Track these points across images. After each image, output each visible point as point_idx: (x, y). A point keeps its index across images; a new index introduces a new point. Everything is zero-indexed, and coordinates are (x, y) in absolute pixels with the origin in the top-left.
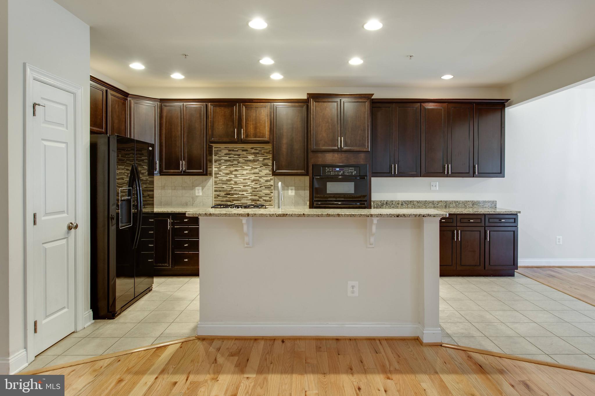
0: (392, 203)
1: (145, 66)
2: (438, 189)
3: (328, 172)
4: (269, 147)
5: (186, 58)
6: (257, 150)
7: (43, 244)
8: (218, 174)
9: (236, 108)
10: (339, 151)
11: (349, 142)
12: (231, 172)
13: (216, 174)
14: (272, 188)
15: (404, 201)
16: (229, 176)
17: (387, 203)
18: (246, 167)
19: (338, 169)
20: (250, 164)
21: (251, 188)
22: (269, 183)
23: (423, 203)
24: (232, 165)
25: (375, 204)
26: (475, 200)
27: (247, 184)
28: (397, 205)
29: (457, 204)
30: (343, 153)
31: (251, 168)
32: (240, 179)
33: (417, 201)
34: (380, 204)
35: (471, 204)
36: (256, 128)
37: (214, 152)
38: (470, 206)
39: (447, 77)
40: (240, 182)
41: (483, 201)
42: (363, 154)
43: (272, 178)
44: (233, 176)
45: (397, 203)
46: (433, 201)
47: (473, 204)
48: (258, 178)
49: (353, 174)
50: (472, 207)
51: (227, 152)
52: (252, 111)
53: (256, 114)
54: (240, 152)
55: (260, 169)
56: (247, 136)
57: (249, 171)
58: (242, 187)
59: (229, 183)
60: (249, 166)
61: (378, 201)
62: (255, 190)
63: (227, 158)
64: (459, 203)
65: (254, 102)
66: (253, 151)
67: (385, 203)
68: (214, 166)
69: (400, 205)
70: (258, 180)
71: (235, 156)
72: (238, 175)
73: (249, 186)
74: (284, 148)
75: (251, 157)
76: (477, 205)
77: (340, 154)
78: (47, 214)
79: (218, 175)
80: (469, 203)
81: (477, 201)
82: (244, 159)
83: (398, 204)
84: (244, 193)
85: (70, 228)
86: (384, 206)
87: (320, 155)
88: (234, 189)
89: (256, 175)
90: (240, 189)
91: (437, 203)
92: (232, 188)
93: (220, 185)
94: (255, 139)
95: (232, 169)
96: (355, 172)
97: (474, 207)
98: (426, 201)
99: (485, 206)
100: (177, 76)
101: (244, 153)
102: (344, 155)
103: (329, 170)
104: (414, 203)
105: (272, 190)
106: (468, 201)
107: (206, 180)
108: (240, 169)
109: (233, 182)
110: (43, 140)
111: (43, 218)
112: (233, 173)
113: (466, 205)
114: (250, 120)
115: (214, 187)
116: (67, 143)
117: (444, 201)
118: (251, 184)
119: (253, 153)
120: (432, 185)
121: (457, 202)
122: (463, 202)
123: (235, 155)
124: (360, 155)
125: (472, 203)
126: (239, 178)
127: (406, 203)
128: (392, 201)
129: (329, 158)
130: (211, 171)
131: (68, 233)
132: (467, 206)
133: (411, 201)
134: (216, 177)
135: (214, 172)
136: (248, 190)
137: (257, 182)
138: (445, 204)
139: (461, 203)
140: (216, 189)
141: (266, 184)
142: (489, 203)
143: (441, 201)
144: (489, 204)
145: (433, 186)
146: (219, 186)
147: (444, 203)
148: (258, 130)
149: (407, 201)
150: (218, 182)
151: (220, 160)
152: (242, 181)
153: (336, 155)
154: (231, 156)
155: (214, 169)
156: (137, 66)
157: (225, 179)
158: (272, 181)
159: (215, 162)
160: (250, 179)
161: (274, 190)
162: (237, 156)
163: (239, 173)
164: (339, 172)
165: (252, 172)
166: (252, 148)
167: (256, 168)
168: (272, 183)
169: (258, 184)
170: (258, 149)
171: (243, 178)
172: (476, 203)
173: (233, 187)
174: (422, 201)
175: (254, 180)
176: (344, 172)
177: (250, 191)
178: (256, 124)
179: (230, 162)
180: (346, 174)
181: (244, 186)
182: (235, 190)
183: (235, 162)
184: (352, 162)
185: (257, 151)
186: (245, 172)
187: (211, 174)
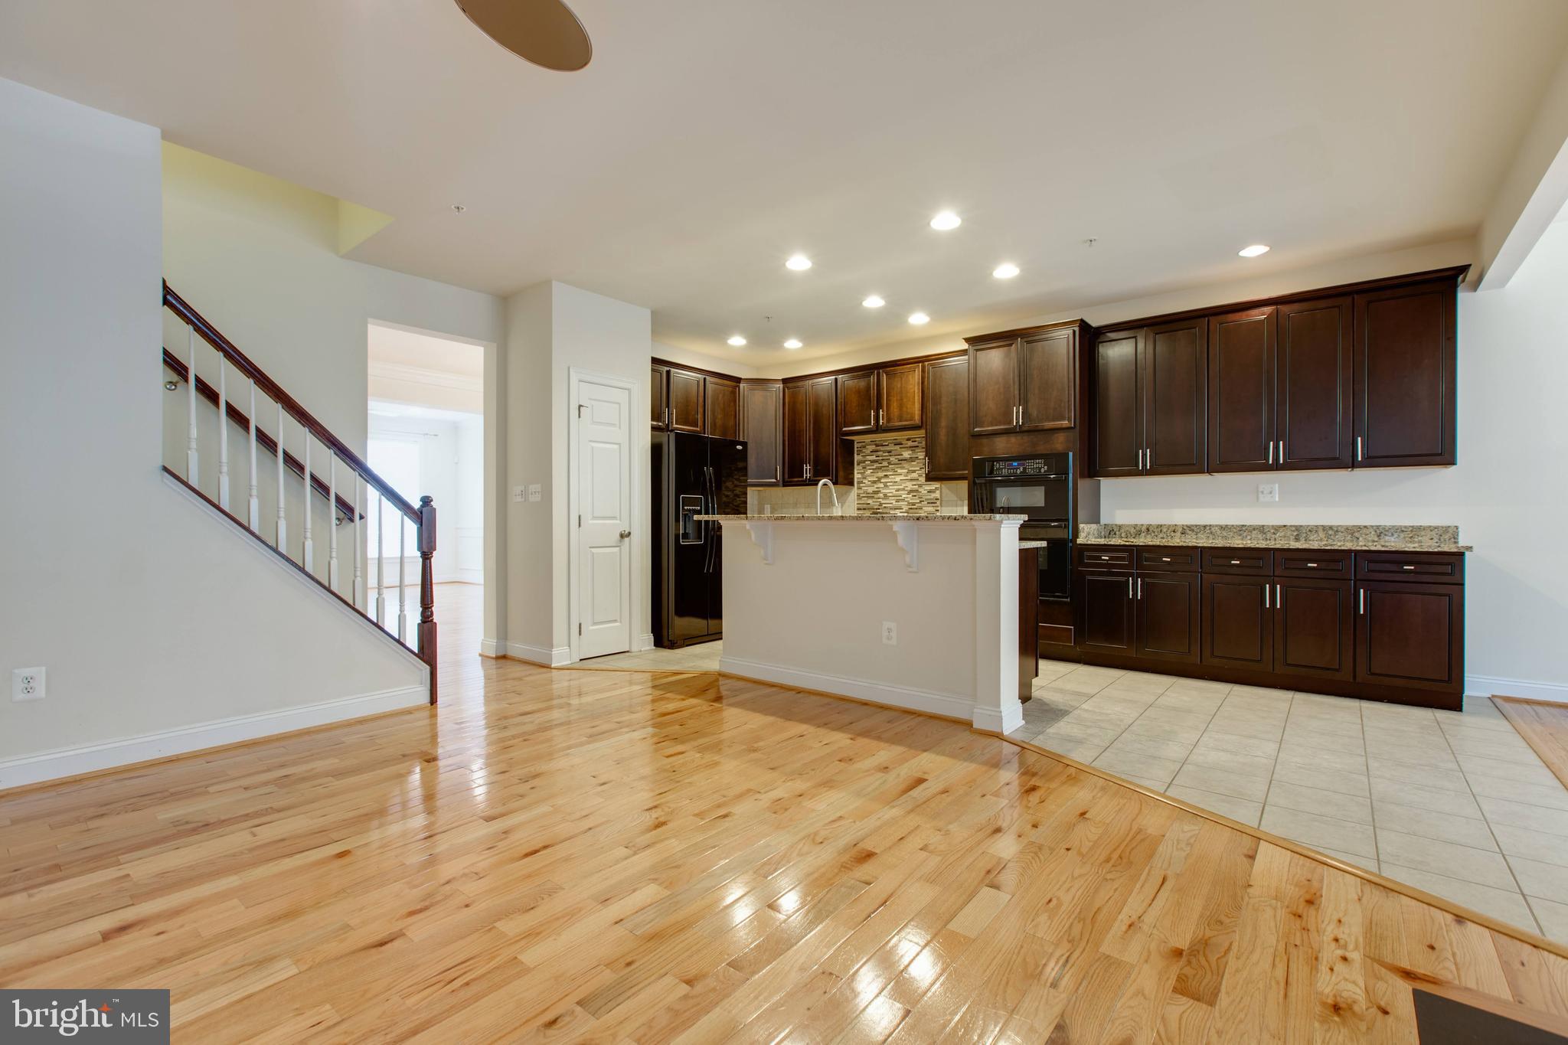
0: (1161, 531)
1: (745, 338)
2: (1277, 499)
3: (997, 469)
4: (922, 433)
5: (769, 321)
6: (915, 441)
7: (590, 547)
8: (862, 483)
9: (874, 379)
10: (1018, 432)
11: (1036, 413)
12: (879, 479)
13: (859, 483)
14: (938, 502)
15: (1187, 526)
16: (876, 486)
17: (1148, 530)
18: (899, 471)
19: (1015, 464)
20: (906, 465)
21: (906, 503)
22: (933, 495)
23: (1235, 530)
24: (880, 468)
25: (1122, 531)
26: (1388, 524)
27: (900, 498)
28: (1172, 533)
30: (1026, 434)
31: (906, 471)
32: (891, 490)
33: (1220, 526)
34: (1133, 531)
36: (901, 407)
37: (856, 449)
38: (1369, 536)
39: (1254, 251)
40: (890, 495)
41: (1412, 527)
42: (1062, 434)
43: (937, 486)
44: (882, 485)
45: (1172, 529)
46: (1263, 526)
47: (1381, 532)
48: (917, 486)
49: (1043, 471)
50: (1376, 539)
51: (873, 447)
52: (896, 379)
53: (902, 384)
54: (891, 447)
55: (920, 472)
56: (889, 420)
57: (905, 476)
58: (894, 502)
59: (876, 496)
60: (903, 468)
61: (1128, 526)
62: (913, 507)
63: (873, 458)
64: (1337, 531)
65: (899, 365)
66: (910, 443)
67: (1144, 528)
68: (856, 472)
69: (1178, 534)
70: (917, 491)
71: (884, 454)
72: (888, 484)
73: (903, 500)
74: (943, 436)
75: (906, 454)
77: (1019, 438)
78: (594, 518)
79: (861, 485)
82: (897, 457)
83: (1174, 532)
84: (897, 511)
85: (622, 536)
86: (1143, 534)
87: (985, 441)
88: (884, 505)
89: (914, 483)
90: (891, 505)
91: (1272, 531)
92: (881, 504)
93: (864, 500)
94: (900, 423)
95: (881, 474)
96: (1046, 467)
98: (1243, 526)
99: (1420, 538)
100: (793, 344)
101: (898, 447)
102: (1026, 438)
103: (1000, 466)
104: (1213, 529)
105: (938, 506)
106: (1365, 527)
107: (846, 494)
108: (891, 473)
109: (881, 495)
110: (591, 441)
111: (591, 522)
112: (882, 481)
114: (892, 394)
115: (856, 502)
116: (619, 444)
117: (1291, 526)
118: (907, 498)
119: (910, 447)
120: (1261, 489)
121: (1331, 528)
122: (1347, 529)
123: (884, 452)
124: (1056, 435)
126: (891, 487)
127: (1193, 531)
128: (1161, 526)
129: (1002, 446)
130: (853, 479)
131: (621, 541)
133: (1205, 527)
134: (859, 488)
135: (856, 480)
136: (903, 507)
137: (915, 494)
139: (1343, 530)
140: (859, 505)
141: (929, 497)
142: (1431, 531)
143: (1285, 526)
144: (1433, 533)
145: (1265, 492)
146: (863, 502)
147: (1294, 531)
148: (905, 409)
149: (1196, 526)
150: (861, 495)
151: (864, 462)
152: (894, 492)
153: (1013, 439)
154: (880, 453)
155: (857, 476)
156: (737, 341)
157: (870, 490)
158: (938, 492)
159: (858, 464)
160: (906, 489)
161: (941, 506)
162: (887, 454)
163: (889, 480)
164: (1017, 469)
165: (909, 478)
166: (908, 440)
167: (914, 471)
168: (937, 494)
169: (916, 497)
170: (917, 439)
171: (896, 487)
172: (1387, 531)
173: (883, 502)
174: (1233, 526)
175: (911, 491)
176: (1025, 469)
177: (905, 508)
178: (902, 399)
179: (879, 464)
180: (1029, 471)
181: (897, 501)
182: (885, 507)
183: (885, 464)
184: (1042, 449)
185: (916, 444)
186: (898, 479)
187: (851, 484)
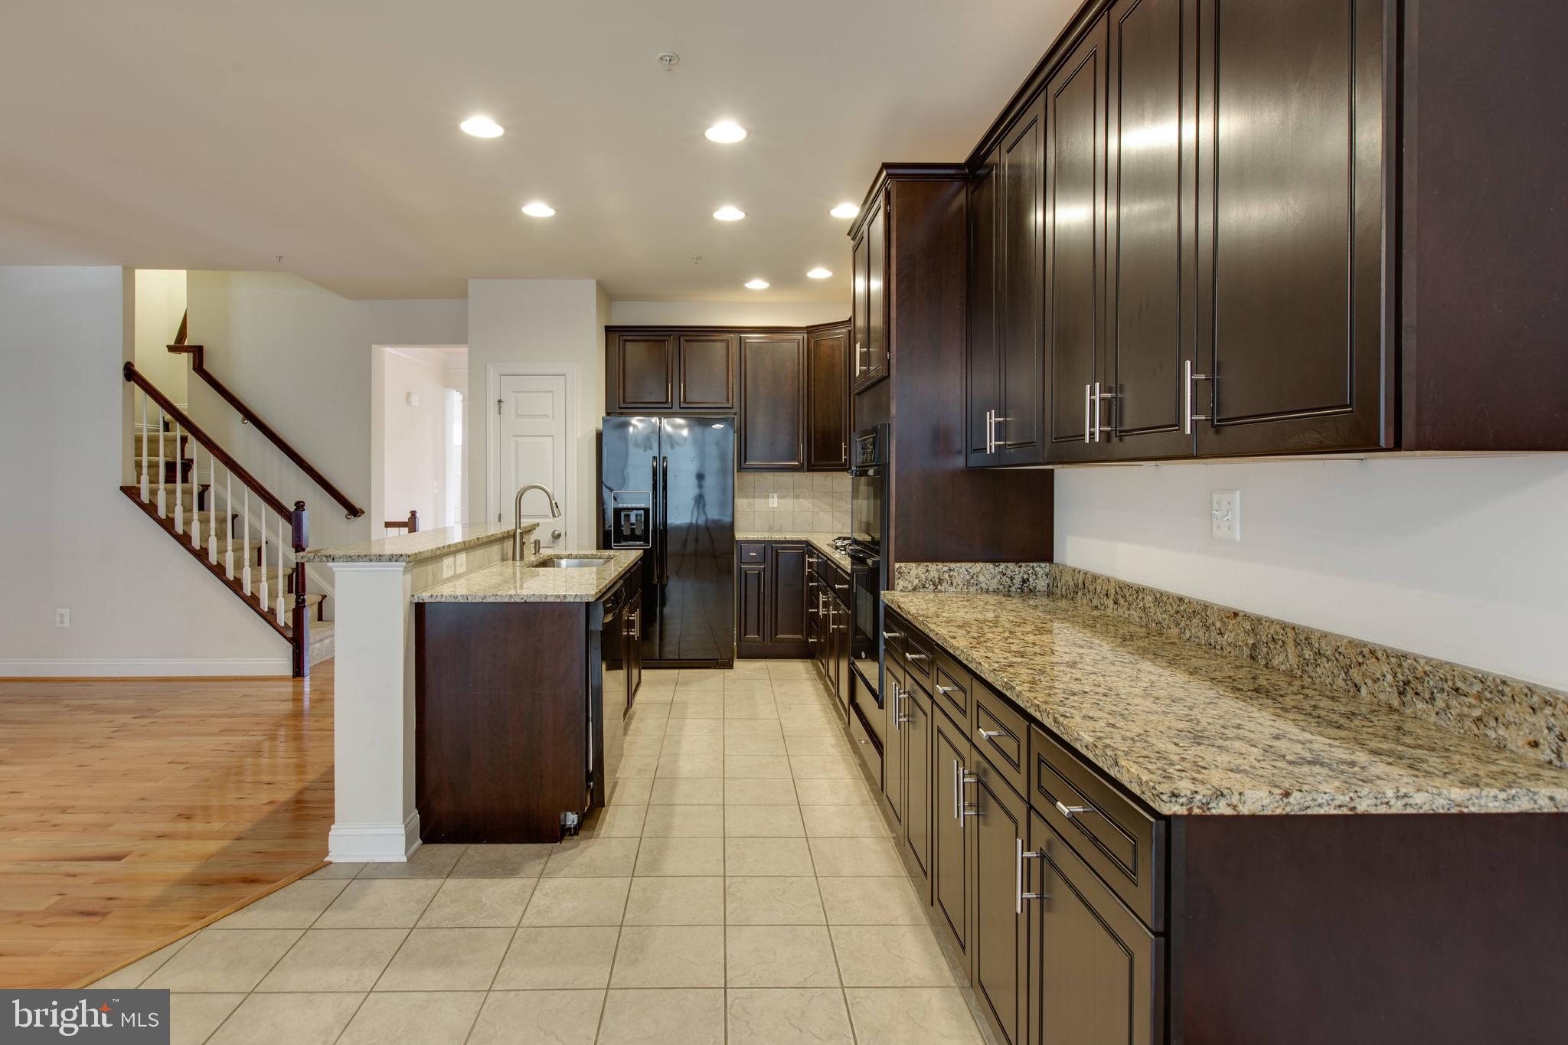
0: (1095, 590)
29: (1308, 654)
35: (1389, 677)
38: (1382, 697)
47: (1407, 683)
69: (1111, 603)
76: (1433, 698)
80: (1371, 666)
81: (1441, 664)
83: (1107, 595)
97: (1408, 711)
110: (514, 436)
113: (1358, 680)
116: (553, 436)
125: (1395, 676)
132: (1364, 691)
138: (1251, 641)
